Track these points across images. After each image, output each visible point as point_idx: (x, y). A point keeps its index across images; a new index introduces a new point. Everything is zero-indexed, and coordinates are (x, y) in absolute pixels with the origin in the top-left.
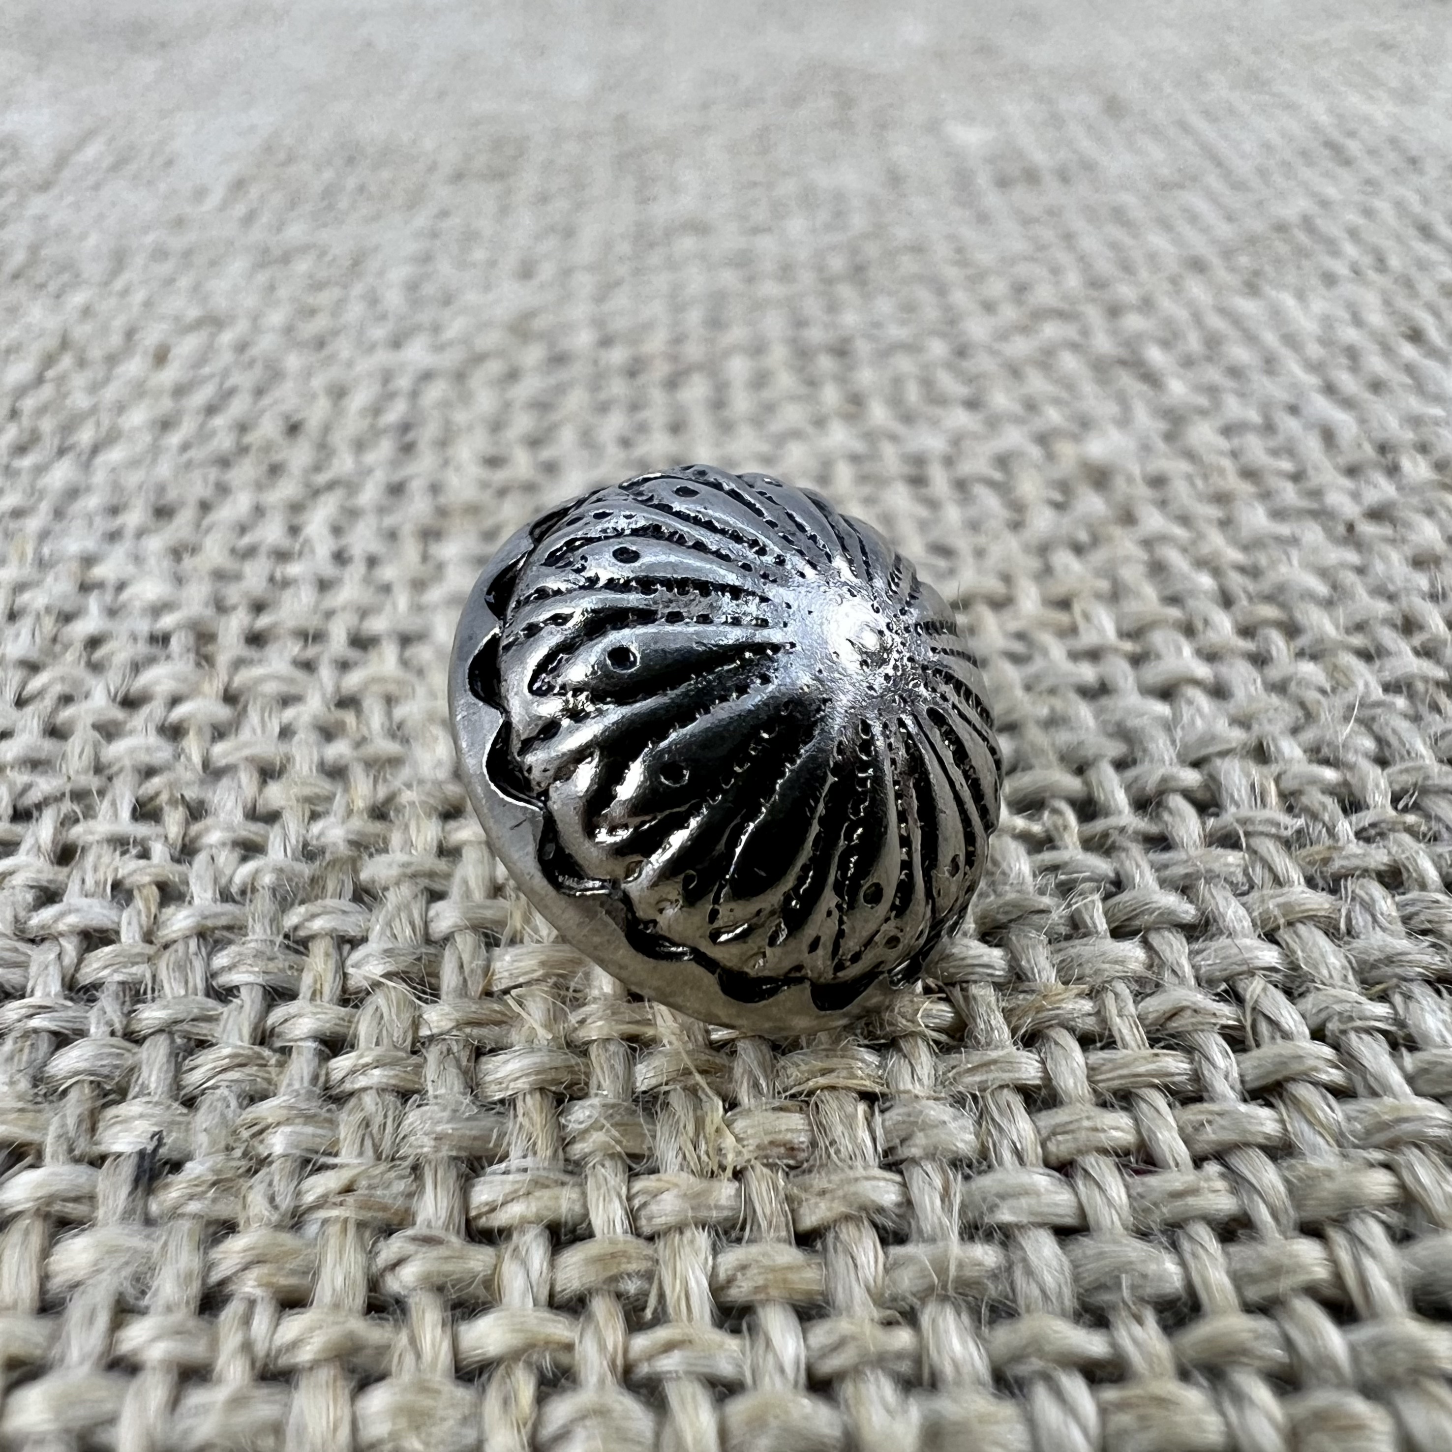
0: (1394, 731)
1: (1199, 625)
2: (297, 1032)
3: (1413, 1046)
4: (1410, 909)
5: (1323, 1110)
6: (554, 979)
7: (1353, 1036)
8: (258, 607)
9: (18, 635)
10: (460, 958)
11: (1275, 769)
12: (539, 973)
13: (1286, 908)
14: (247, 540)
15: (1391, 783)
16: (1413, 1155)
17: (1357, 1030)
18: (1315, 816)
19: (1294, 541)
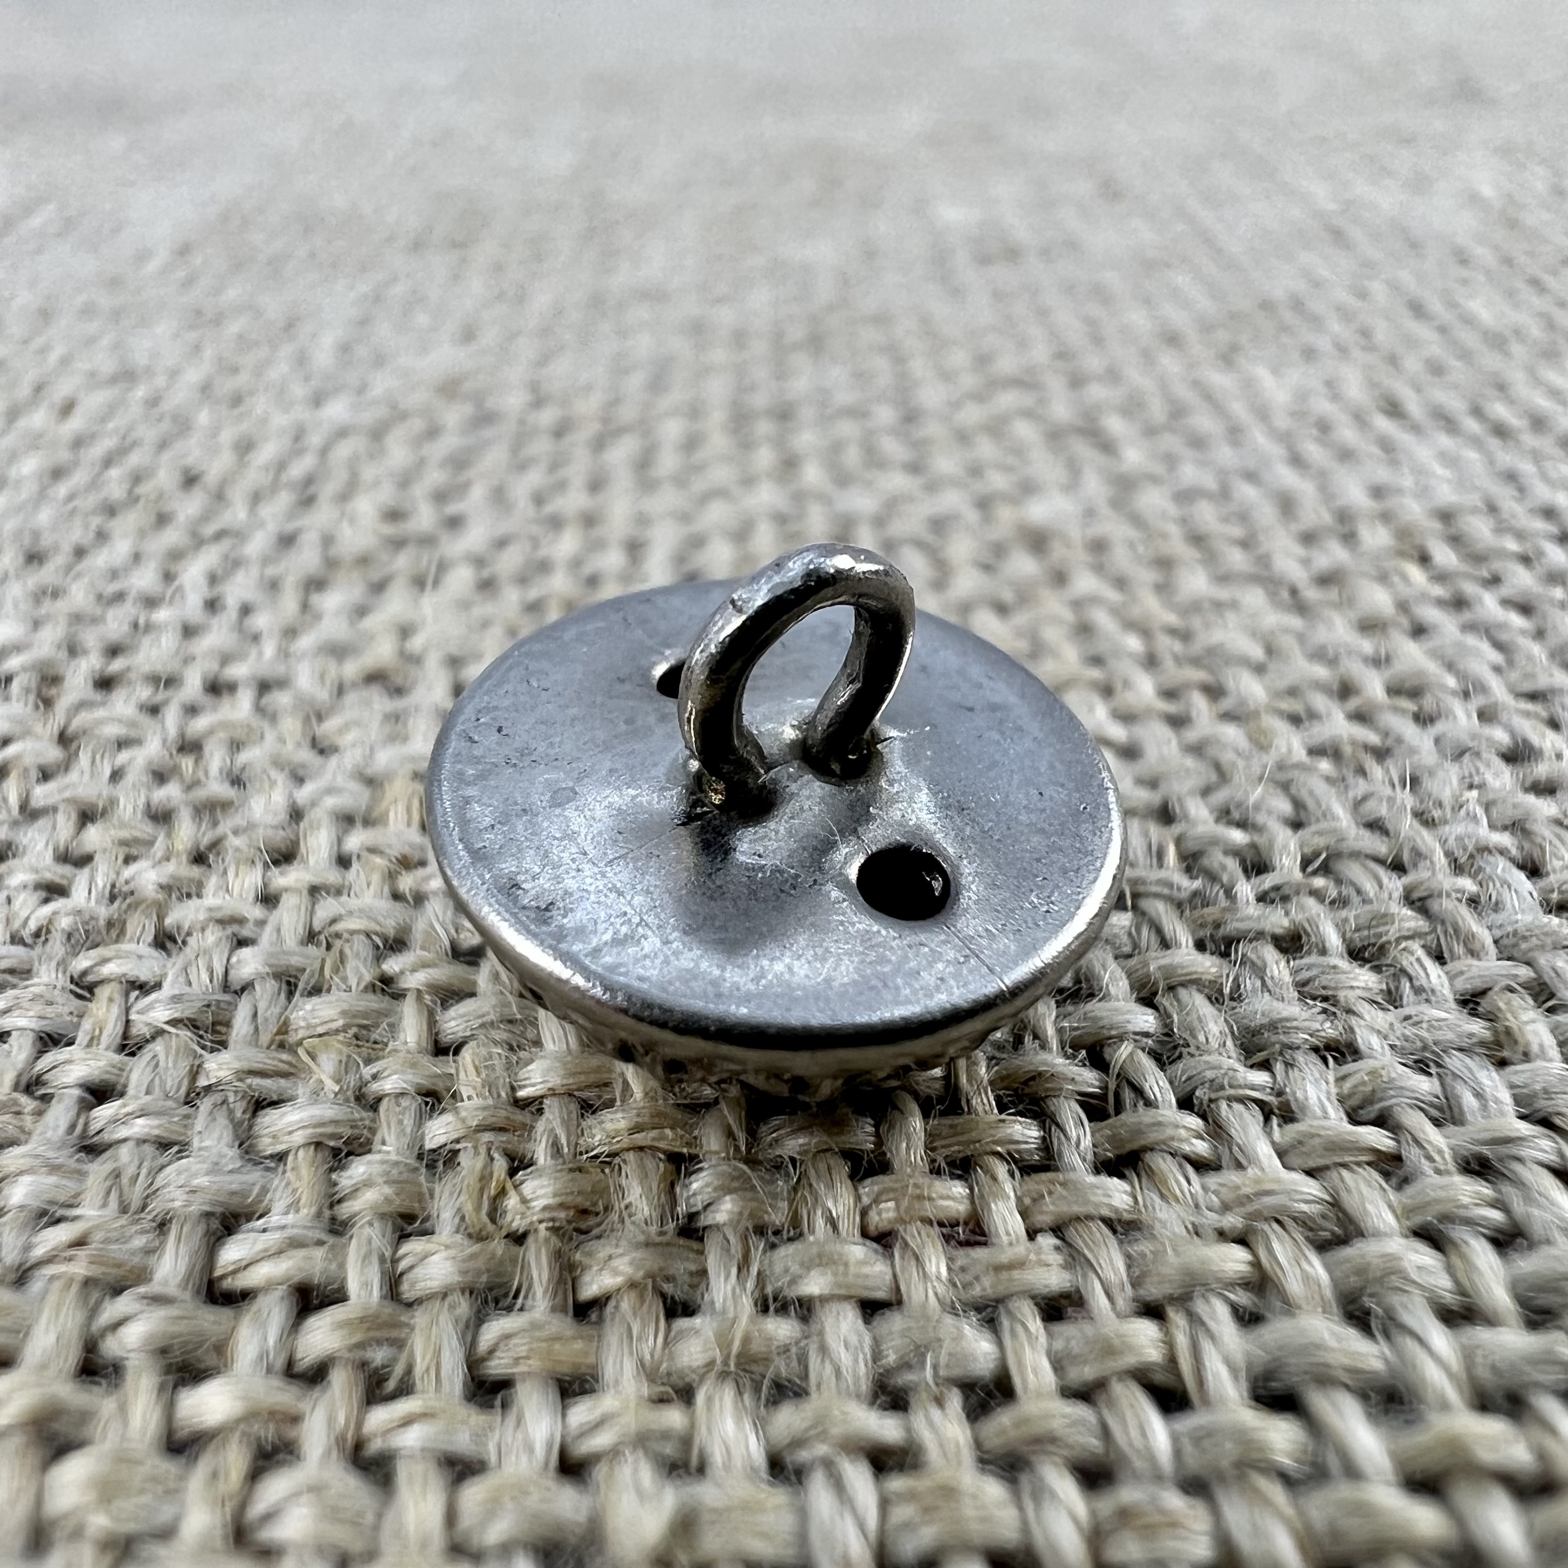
0: (1311, 793)
2: (65, 1080)
3: (1288, 1115)
4: (1305, 975)
5: (1177, 1182)
6: (354, 1030)
7: (1223, 1105)
10: (256, 1007)
11: (1177, 829)
12: (340, 1023)
13: (1168, 971)
15: (1301, 847)
16: (1272, 1231)
17: (1230, 1099)
18: (1213, 877)
19: (1234, 605)
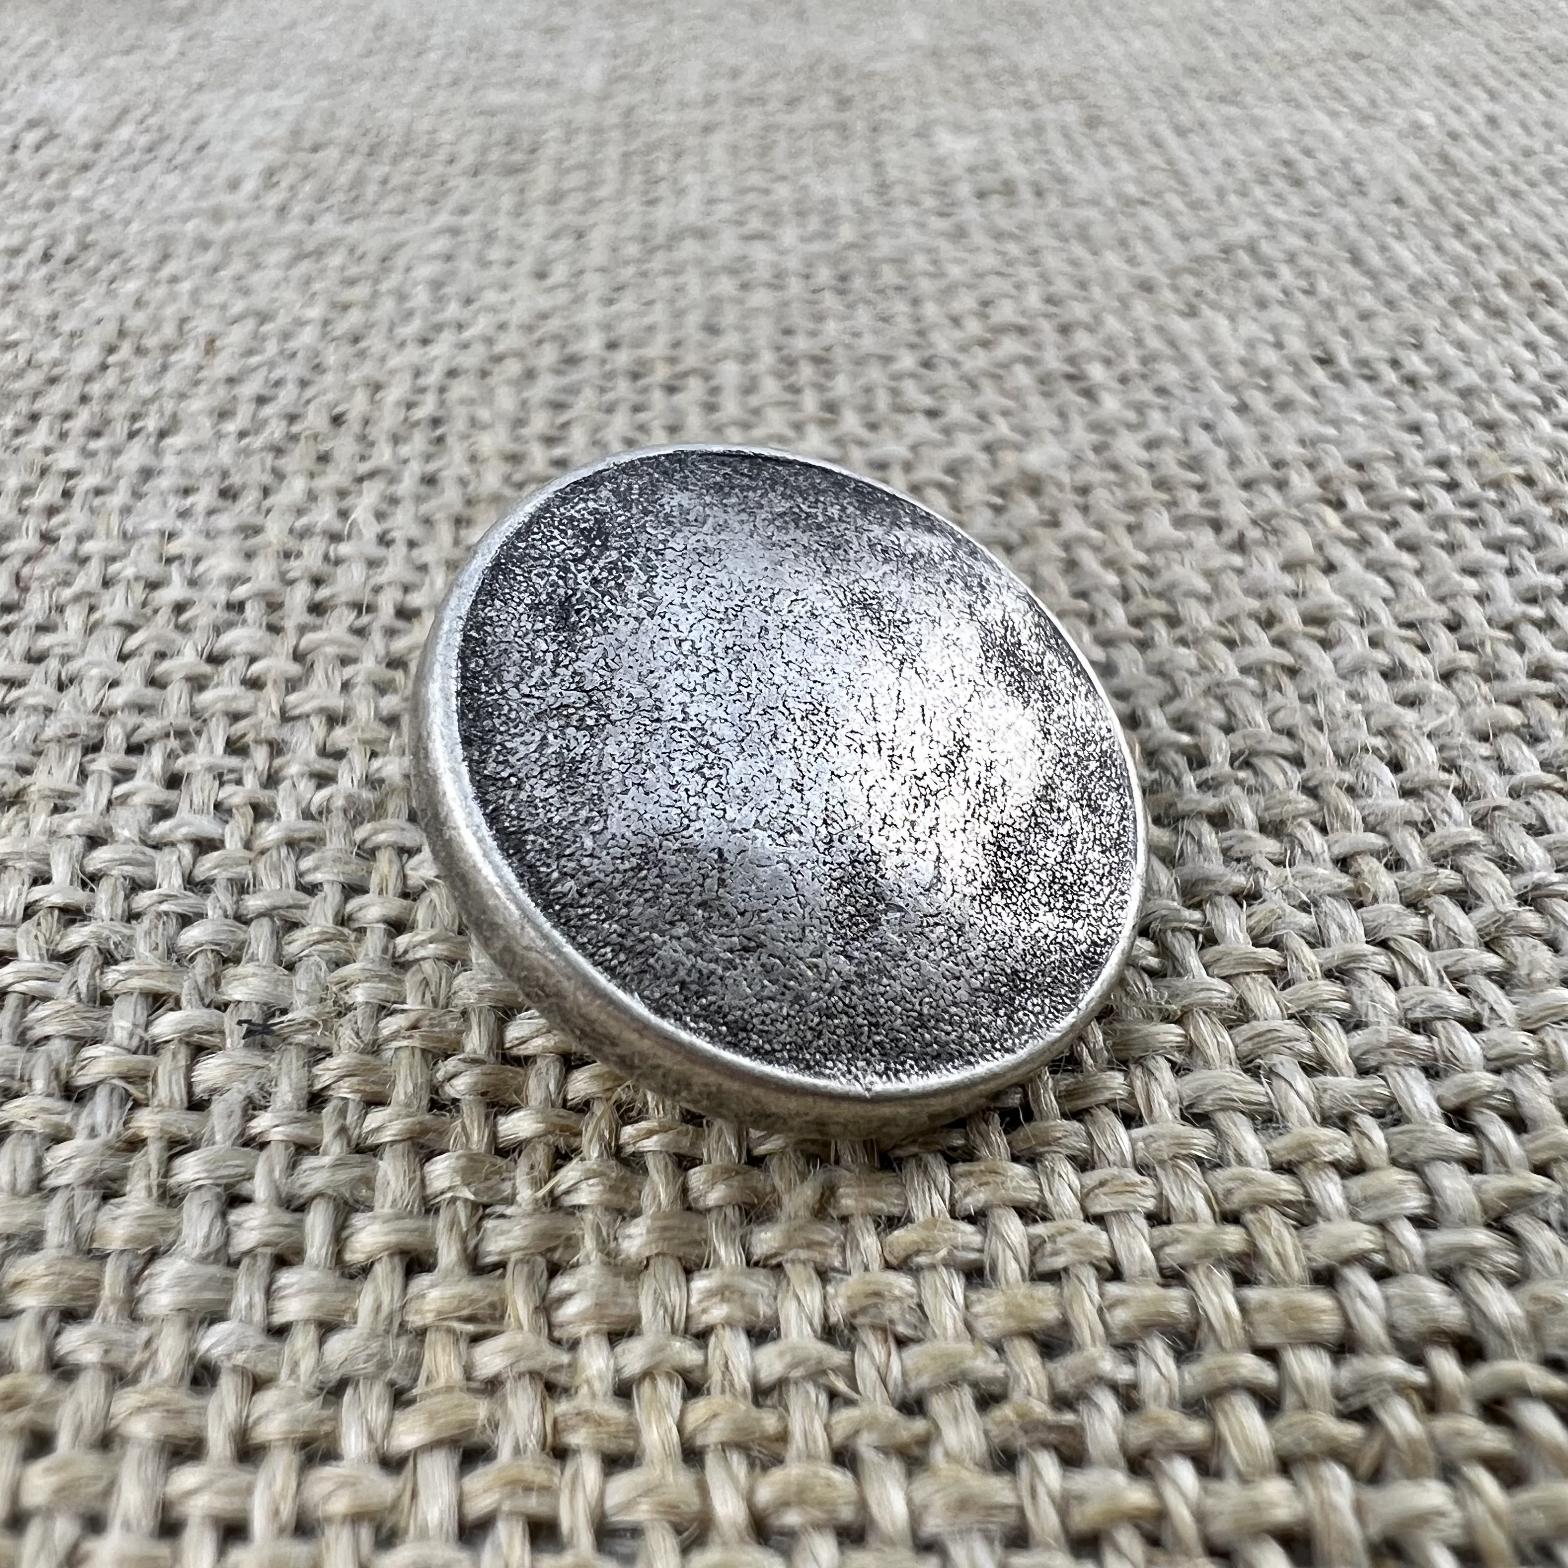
1: (1100, 615)
8: (317, 582)
9: (112, 602)
14: (303, 521)
